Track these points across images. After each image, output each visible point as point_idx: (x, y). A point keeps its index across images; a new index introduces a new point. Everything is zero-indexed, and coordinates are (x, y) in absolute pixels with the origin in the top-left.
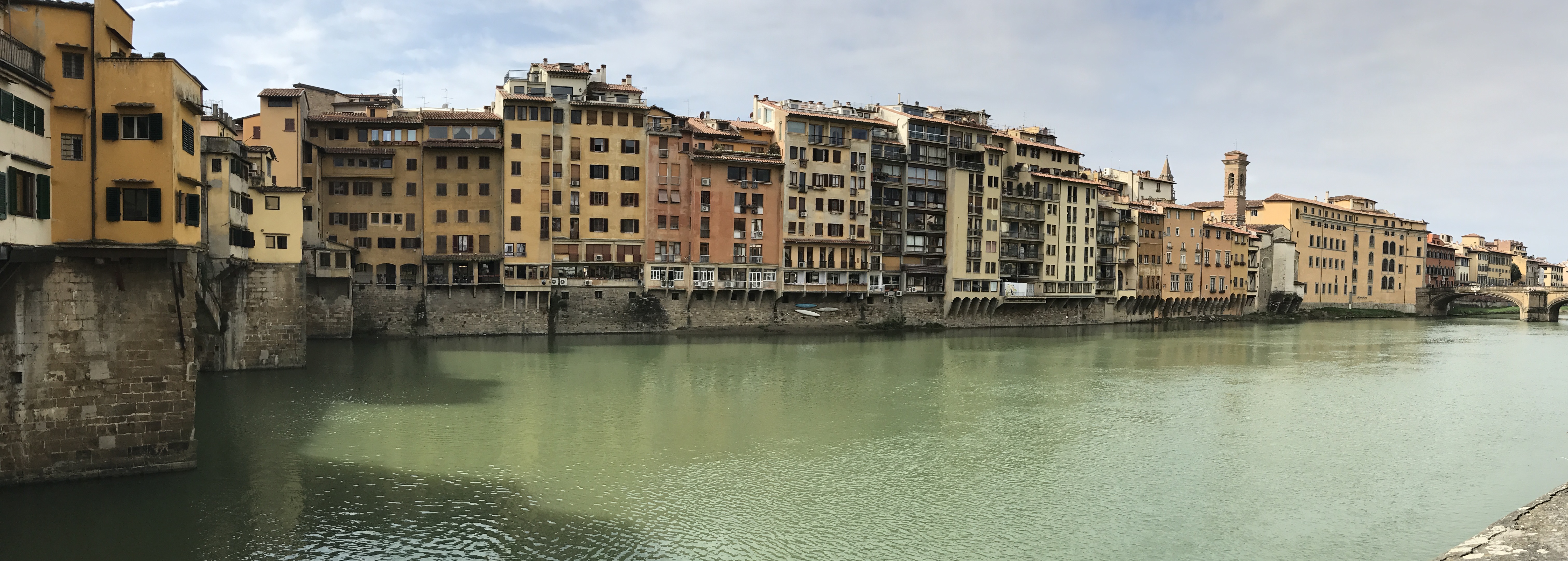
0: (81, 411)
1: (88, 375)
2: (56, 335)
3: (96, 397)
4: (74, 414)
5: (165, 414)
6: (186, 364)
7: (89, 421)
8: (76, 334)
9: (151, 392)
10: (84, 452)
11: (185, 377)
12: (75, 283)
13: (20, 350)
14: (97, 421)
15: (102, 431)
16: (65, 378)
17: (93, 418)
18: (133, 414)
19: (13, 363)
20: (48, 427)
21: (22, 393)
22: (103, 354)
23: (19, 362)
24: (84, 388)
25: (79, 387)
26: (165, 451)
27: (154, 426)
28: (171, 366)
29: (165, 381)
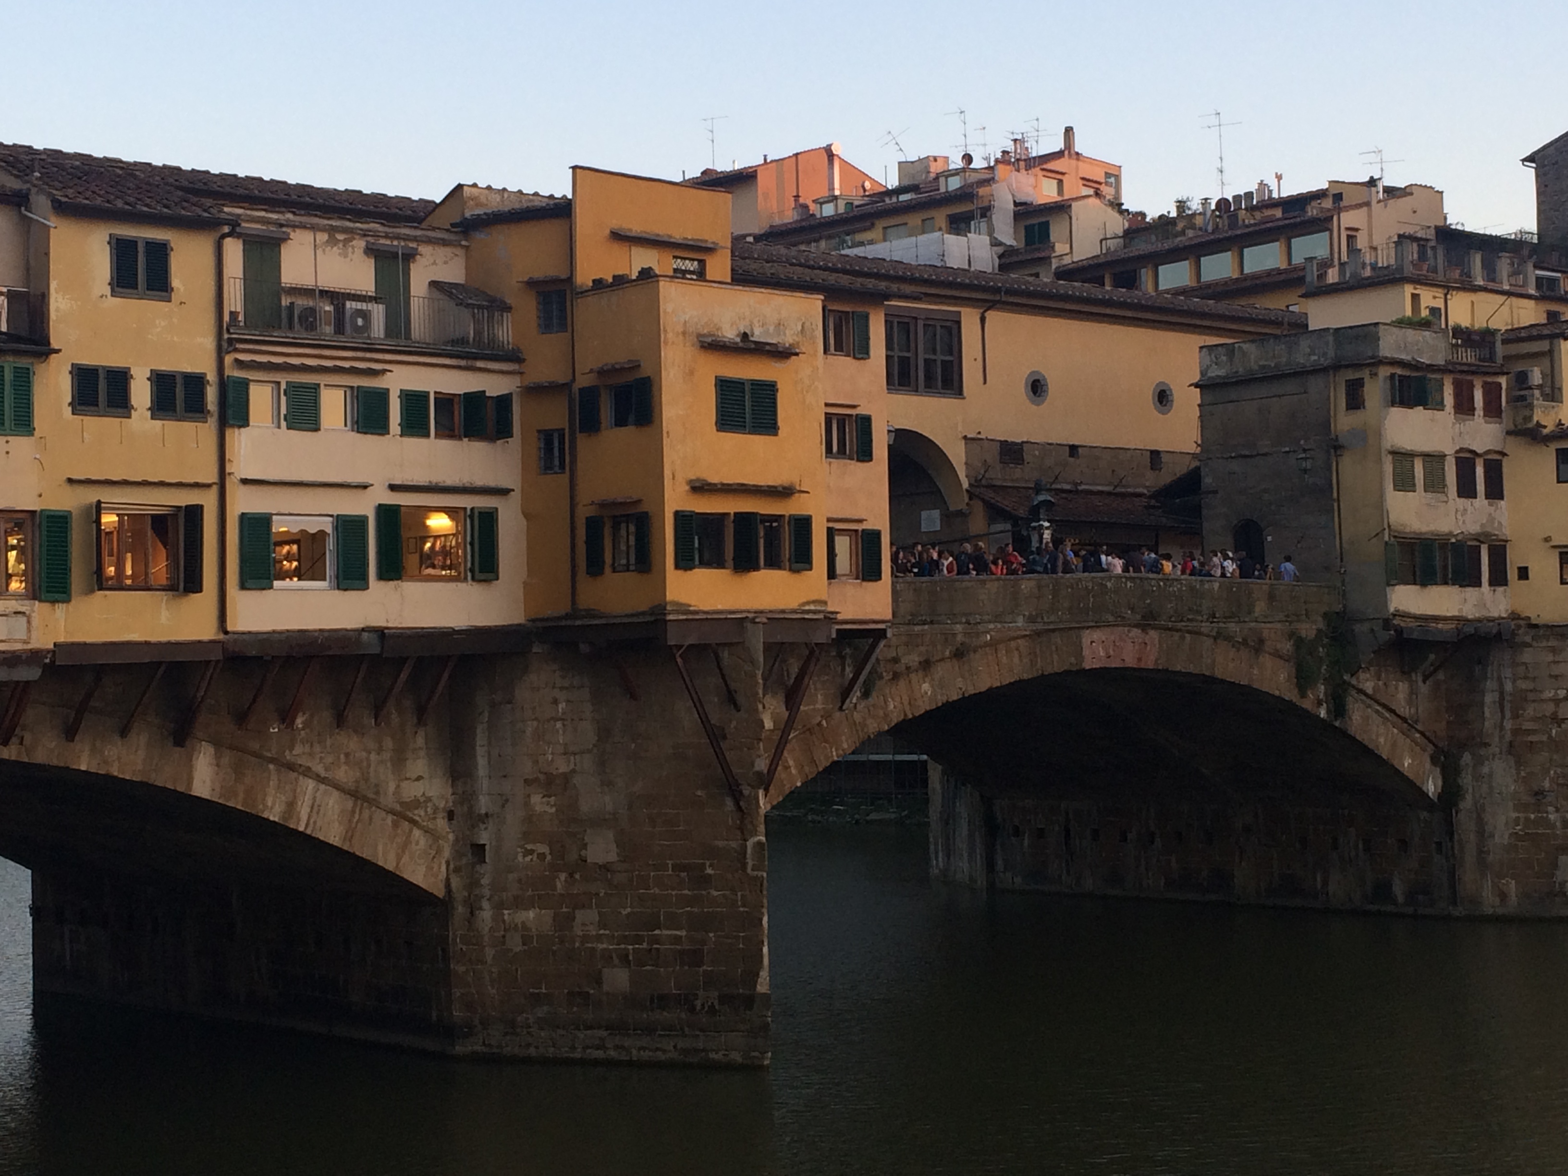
0: (574, 918)
1: (583, 853)
2: (536, 780)
3: (597, 894)
4: (563, 922)
5: (711, 935)
6: (746, 840)
7: (585, 938)
8: (566, 778)
9: (686, 892)
10: (580, 993)
11: (744, 866)
12: (562, 688)
13: (484, 804)
14: (599, 938)
15: (607, 957)
16: (549, 858)
17: (594, 933)
18: (657, 932)
19: (473, 826)
20: (524, 944)
21: (485, 881)
22: (607, 817)
23: (482, 826)
24: (577, 876)
25: (571, 875)
26: (712, 1011)
27: (694, 958)
28: (720, 844)
29: (709, 871)
